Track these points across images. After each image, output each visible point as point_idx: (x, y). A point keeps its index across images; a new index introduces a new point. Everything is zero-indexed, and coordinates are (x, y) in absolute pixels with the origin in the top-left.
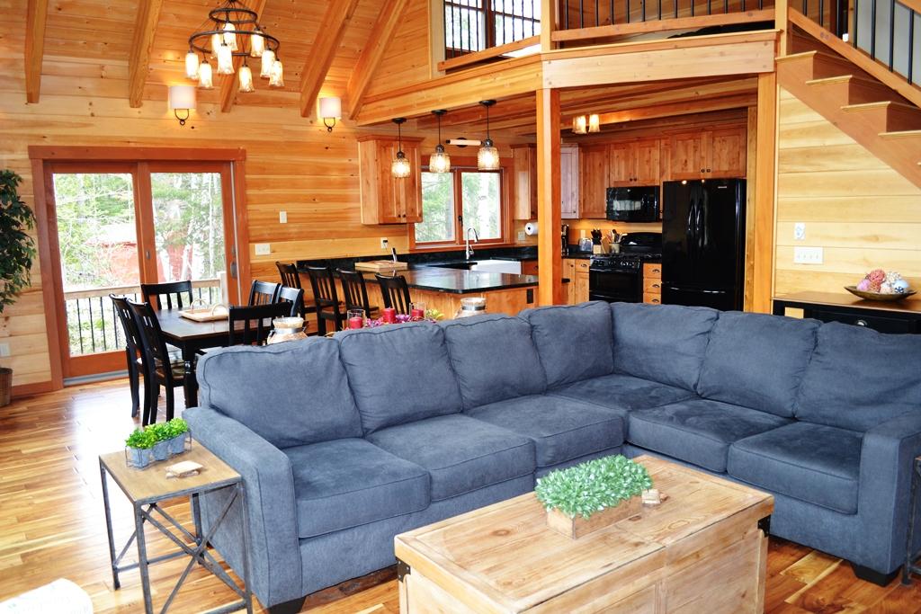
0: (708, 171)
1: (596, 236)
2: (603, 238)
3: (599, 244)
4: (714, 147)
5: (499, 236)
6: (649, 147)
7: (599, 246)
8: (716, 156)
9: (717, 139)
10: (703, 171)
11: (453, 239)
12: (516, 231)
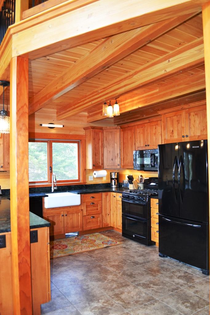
0: (187, 136)
1: (131, 179)
2: (134, 180)
3: (132, 184)
4: (190, 120)
5: (77, 178)
6: (155, 125)
7: (132, 185)
8: (192, 126)
9: (192, 114)
10: (183, 137)
11: (47, 180)
12: (87, 175)
